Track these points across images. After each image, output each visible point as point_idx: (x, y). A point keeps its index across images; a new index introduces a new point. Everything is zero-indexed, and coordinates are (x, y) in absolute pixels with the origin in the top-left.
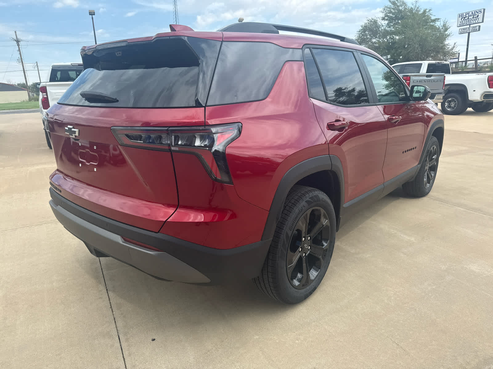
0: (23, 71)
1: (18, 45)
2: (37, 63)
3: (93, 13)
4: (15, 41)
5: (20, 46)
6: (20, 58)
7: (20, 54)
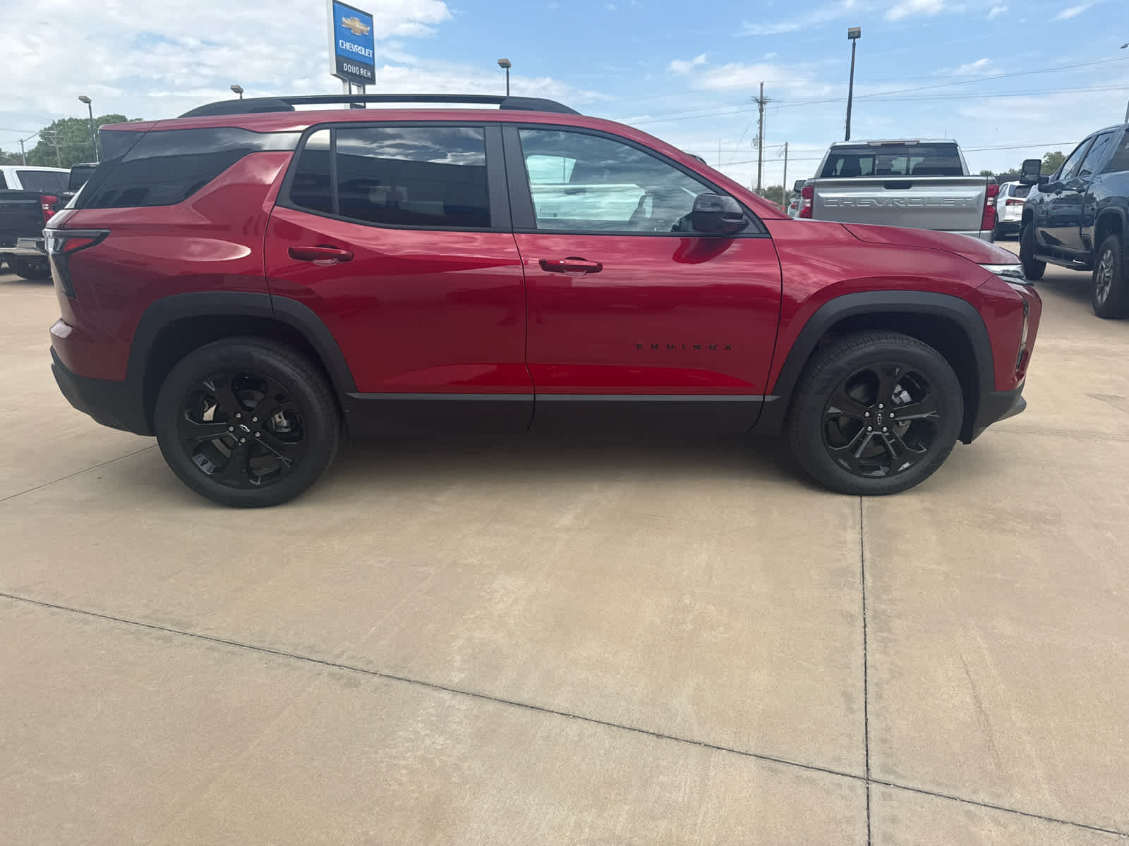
0: (758, 163)
1: (761, 110)
2: (787, 144)
3: (856, 34)
4: (758, 102)
5: (764, 113)
6: (759, 136)
7: (761, 128)
